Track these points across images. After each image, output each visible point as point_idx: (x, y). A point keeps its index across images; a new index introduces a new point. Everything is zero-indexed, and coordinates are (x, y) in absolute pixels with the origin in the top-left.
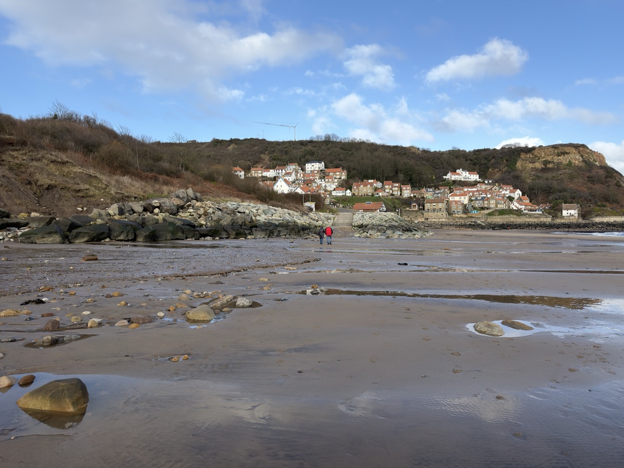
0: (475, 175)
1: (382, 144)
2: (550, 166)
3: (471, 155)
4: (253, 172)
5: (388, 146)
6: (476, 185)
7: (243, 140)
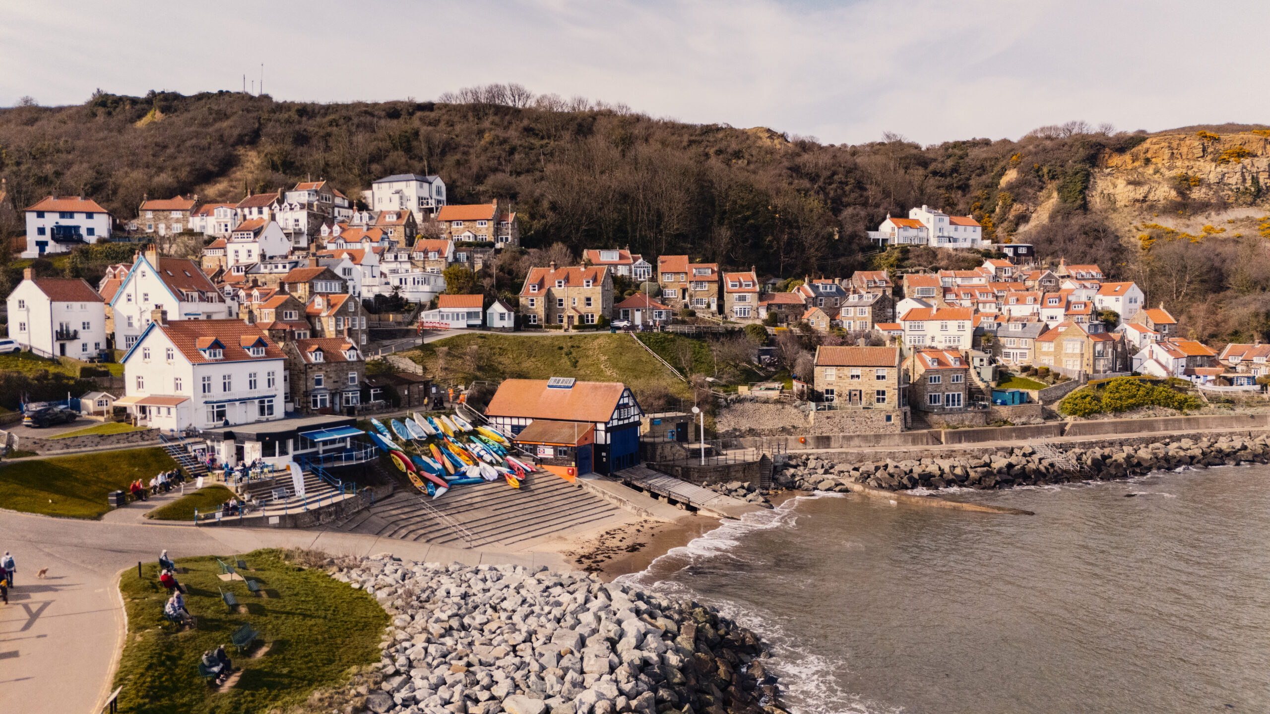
0: (970, 229)
1: (667, 119)
2: (1197, 194)
3: (940, 159)
4: (149, 215)
5: (685, 127)
6: (980, 263)
7: (191, 97)
